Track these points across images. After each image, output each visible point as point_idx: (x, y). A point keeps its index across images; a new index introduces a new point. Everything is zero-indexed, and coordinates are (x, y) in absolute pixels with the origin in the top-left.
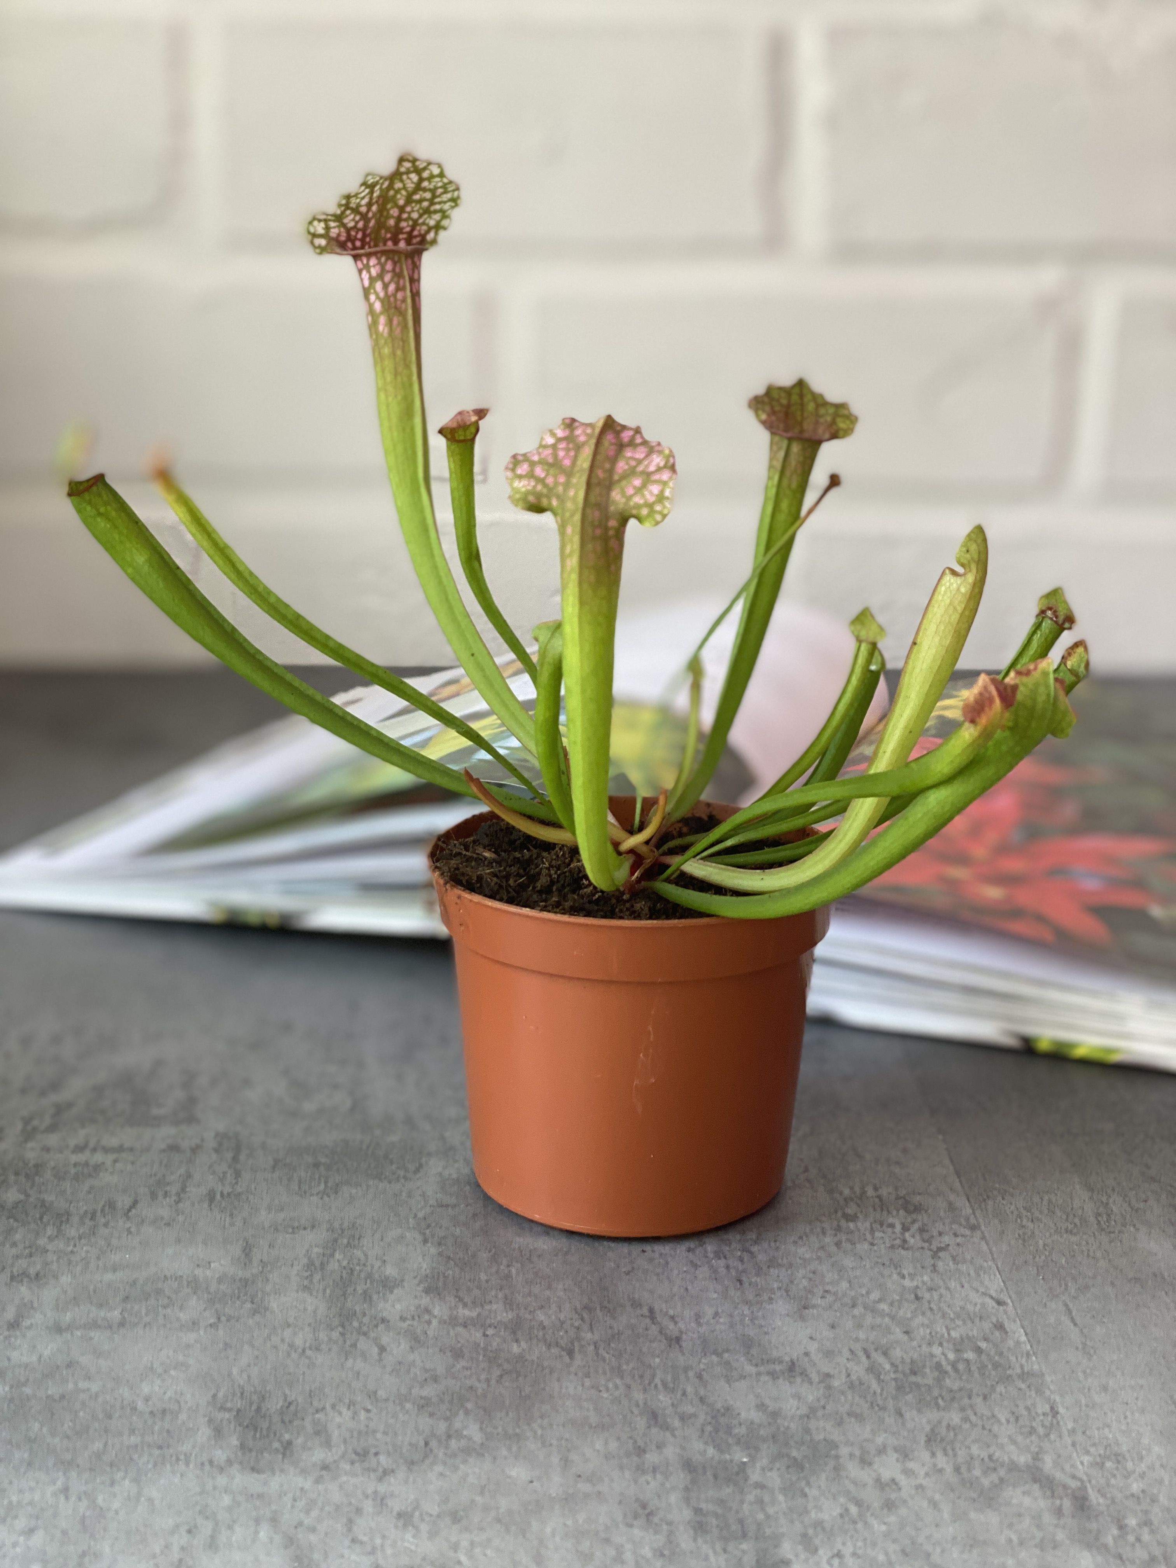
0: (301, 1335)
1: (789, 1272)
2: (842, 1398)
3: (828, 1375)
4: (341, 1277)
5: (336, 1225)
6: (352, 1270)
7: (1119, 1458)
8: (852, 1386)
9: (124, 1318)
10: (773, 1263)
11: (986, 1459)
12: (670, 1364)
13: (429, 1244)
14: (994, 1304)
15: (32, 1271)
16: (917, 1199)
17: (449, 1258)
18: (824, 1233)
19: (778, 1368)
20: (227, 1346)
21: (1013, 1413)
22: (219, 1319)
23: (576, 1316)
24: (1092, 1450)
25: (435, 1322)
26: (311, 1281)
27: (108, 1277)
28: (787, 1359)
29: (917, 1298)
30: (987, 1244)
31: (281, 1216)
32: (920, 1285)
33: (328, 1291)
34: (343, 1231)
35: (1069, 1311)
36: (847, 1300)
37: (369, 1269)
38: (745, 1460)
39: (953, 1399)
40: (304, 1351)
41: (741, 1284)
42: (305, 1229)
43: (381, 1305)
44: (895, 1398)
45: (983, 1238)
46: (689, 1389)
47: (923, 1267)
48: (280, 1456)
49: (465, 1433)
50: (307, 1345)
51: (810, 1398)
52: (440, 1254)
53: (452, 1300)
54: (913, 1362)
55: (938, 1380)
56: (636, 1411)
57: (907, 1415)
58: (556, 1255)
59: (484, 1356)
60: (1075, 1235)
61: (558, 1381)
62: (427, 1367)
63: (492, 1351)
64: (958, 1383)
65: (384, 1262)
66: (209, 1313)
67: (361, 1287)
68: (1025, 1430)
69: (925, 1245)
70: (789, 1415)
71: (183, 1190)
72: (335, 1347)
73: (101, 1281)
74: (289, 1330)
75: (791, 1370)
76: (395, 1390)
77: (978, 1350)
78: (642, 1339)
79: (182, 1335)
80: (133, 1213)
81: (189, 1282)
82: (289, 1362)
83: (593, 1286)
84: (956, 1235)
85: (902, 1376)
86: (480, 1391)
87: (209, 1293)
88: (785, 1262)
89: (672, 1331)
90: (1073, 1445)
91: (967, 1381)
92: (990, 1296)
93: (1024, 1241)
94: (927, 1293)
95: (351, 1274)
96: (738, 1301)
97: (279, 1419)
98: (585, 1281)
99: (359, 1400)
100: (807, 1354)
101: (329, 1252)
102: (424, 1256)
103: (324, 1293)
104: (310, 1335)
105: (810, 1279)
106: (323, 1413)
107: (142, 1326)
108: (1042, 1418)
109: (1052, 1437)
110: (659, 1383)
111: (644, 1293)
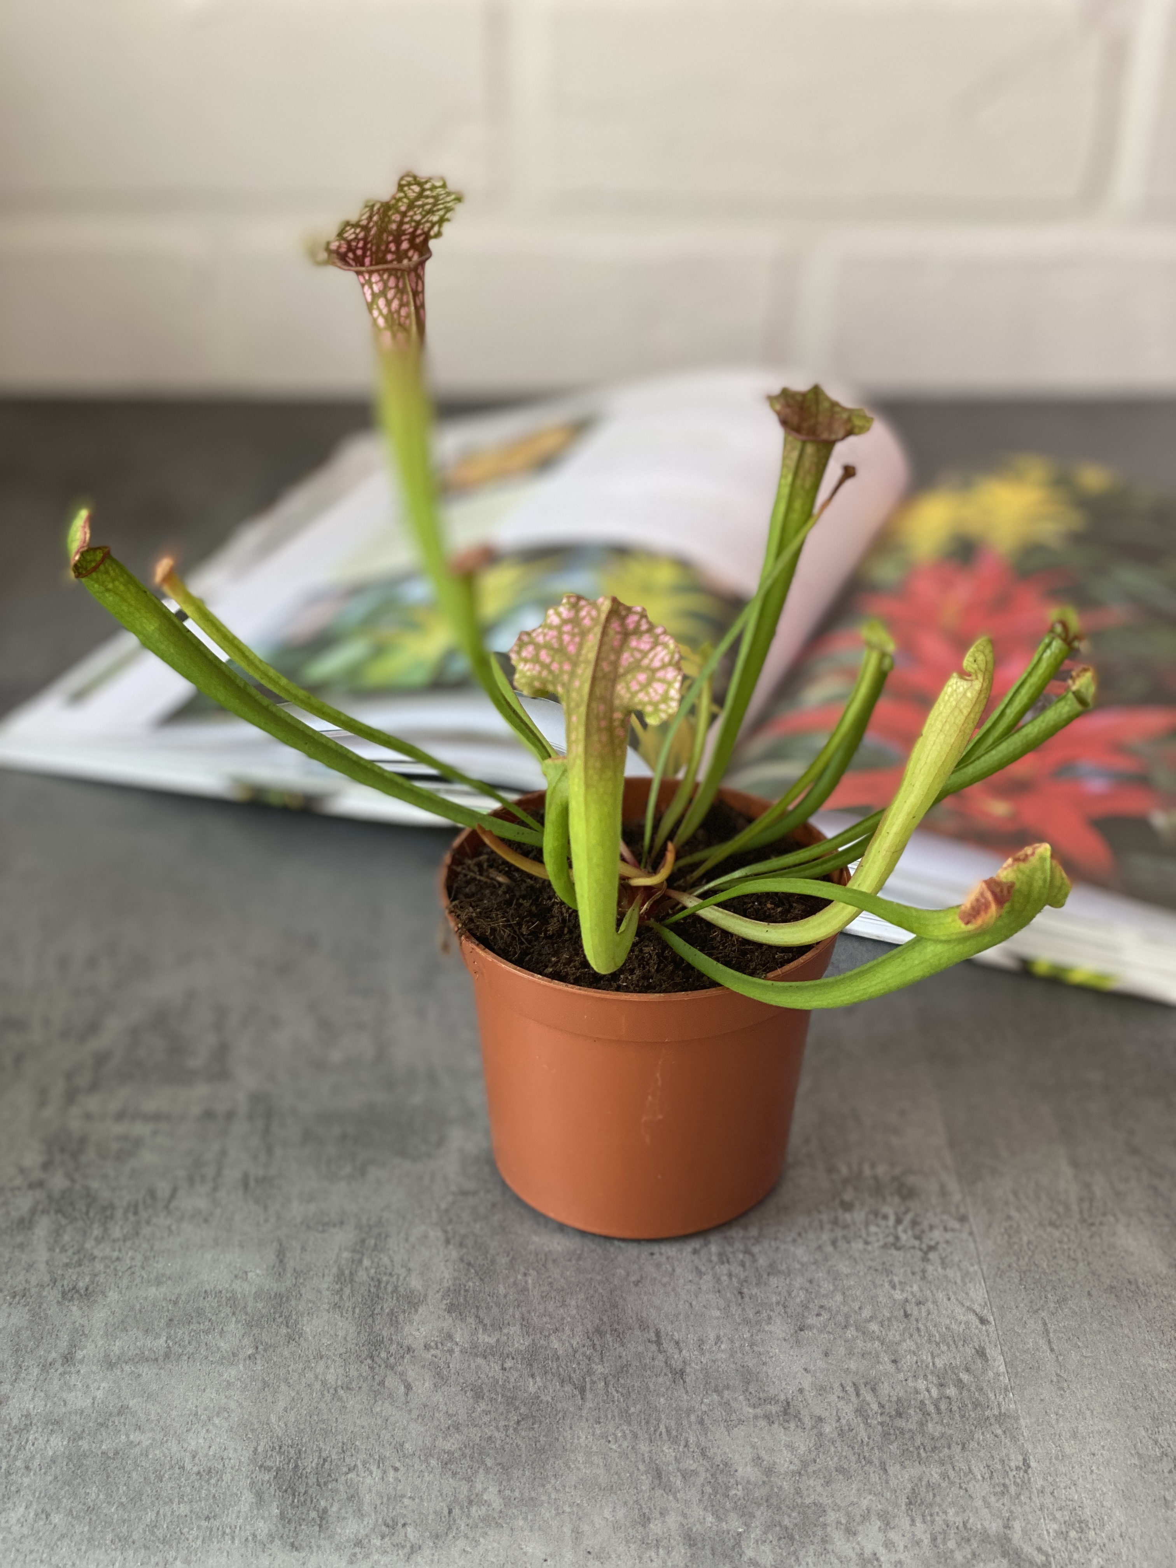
0: (332, 1371)
1: (788, 1281)
2: (833, 1449)
3: (820, 1419)
4: (369, 1291)
5: (364, 1221)
6: (379, 1281)
7: (1082, 1526)
8: (841, 1433)
9: (168, 1347)
10: (772, 1269)
11: (961, 1525)
12: (674, 1405)
13: (451, 1247)
14: (977, 1322)
15: (81, 1285)
16: (911, 1180)
17: (469, 1264)
18: (822, 1228)
19: (773, 1409)
20: (266, 1384)
21: (988, 1467)
22: (257, 1348)
23: (589, 1343)
24: (1058, 1515)
25: (457, 1353)
26: (341, 1299)
27: (153, 1291)
28: (782, 1397)
29: (906, 1315)
30: (975, 1241)
31: (313, 1207)
32: (910, 1297)
33: (357, 1310)
34: (370, 1227)
35: (1047, 1331)
36: (840, 1318)
37: (394, 1279)
38: (740, 1530)
39: (934, 1449)
40: (336, 1390)
41: (742, 1298)
42: (334, 1225)
43: (407, 1329)
44: (880, 1449)
45: (971, 1234)
46: (692, 1440)
47: (913, 1273)
48: (317, 1528)
49: (485, 1497)
50: (339, 1383)
51: (802, 1449)
52: (462, 1259)
53: (471, 1320)
54: (899, 1400)
55: (921, 1424)
56: (642, 1467)
57: (891, 1471)
58: (570, 1260)
59: (502, 1396)
60: (1057, 1227)
61: (571, 1428)
62: (450, 1412)
63: (510, 1389)
64: (939, 1428)
65: (409, 1270)
66: (245, 1341)
67: (389, 1304)
68: (998, 1489)
69: (916, 1243)
70: (782, 1471)
71: (219, 1174)
72: (365, 1385)
73: (146, 1298)
74: (322, 1363)
75: (785, 1413)
76: (420, 1443)
77: (960, 1384)
78: (648, 1372)
79: (222, 1369)
80: (173, 1205)
81: (228, 1299)
82: (322, 1405)
83: (604, 1302)
84: (946, 1229)
85: (888, 1419)
86: (499, 1442)
87: (246, 1314)
88: (784, 1267)
89: (677, 1362)
90: (1041, 1509)
91: (948, 1425)
92: (974, 1311)
93: (1010, 1236)
94: (916, 1308)
95: (378, 1287)
96: (738, 1321)
97: (315, 1480)
98: (597, 1295)
99: (388, 1455)
100: (801, 1391)
101: (357, 1257)
102: (446, 1261)
103: (354, 1312)
104: (341, 1371)
105: (807, 1290)
106: (355, 1472)
107: (186, 1358)
108: (1014, 1473)
109: (1022, 1498)
110: (664, 1431)
111: (651, 1310)
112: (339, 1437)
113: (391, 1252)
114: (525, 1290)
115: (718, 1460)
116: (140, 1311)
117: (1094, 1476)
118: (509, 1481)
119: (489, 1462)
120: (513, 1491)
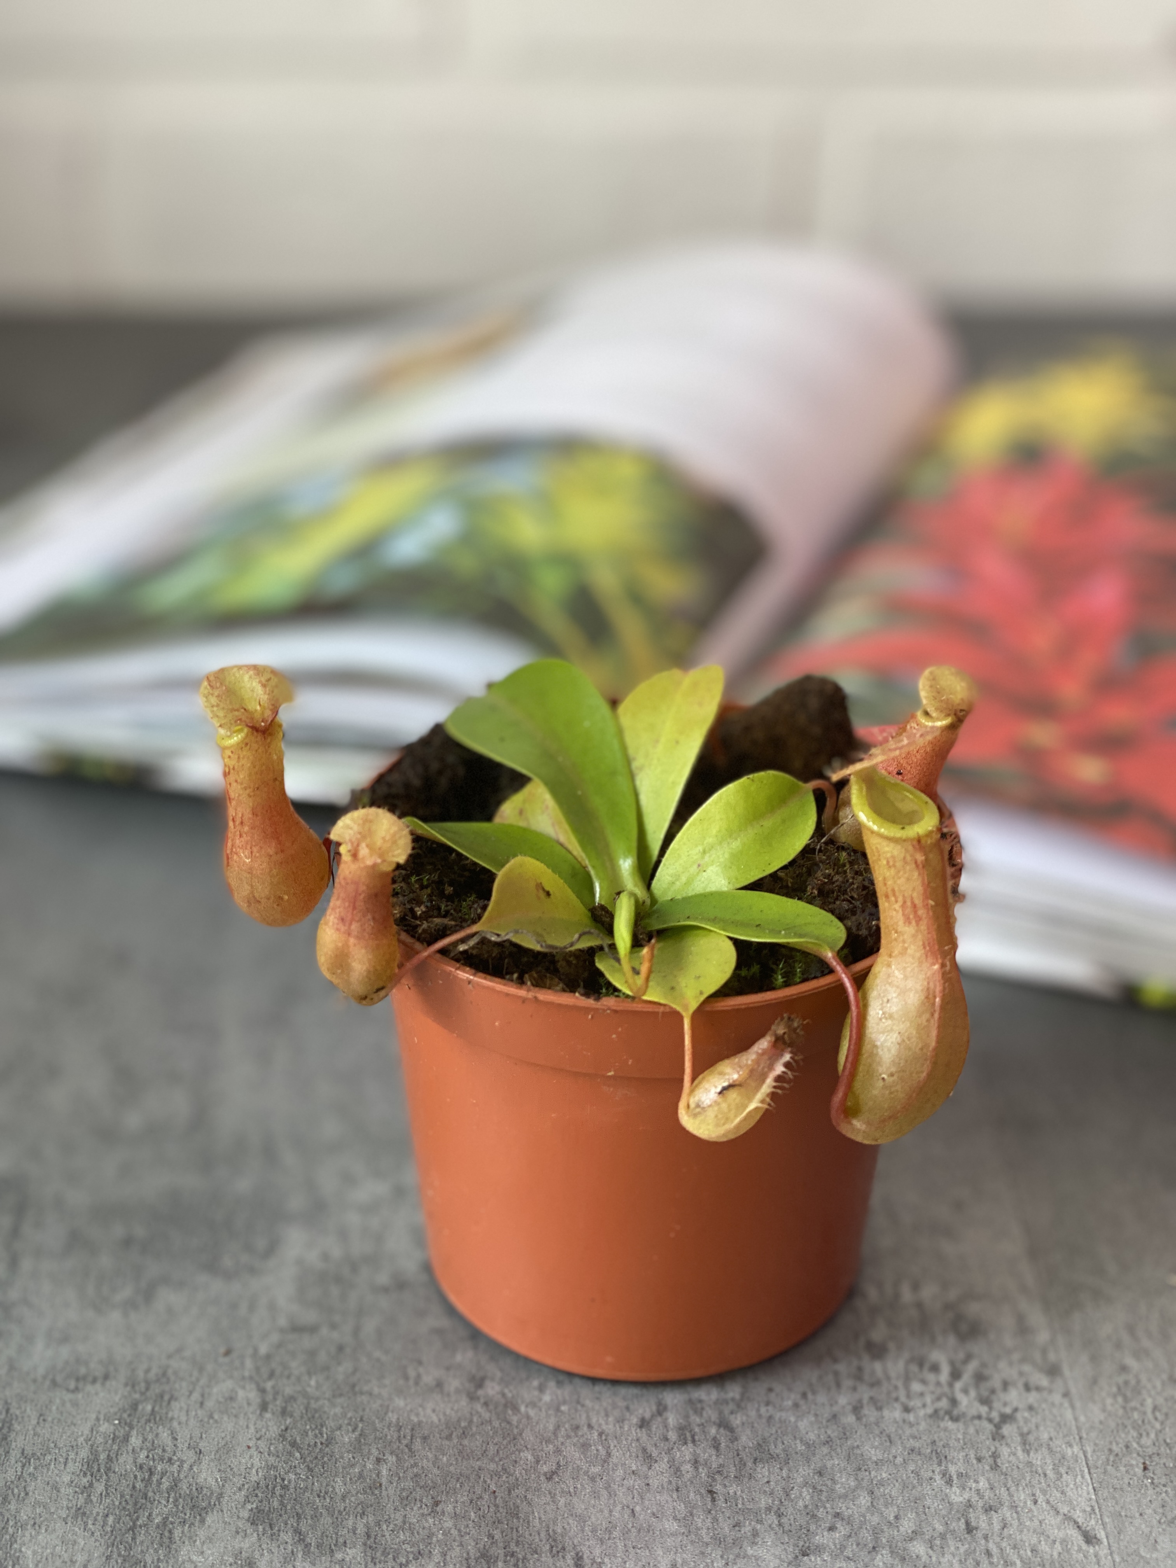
1: (784, 1473)
4: (134, 1487)
5: (140, 1374)
6: (151, 1472)
10: (762, 1453)
13: (268, 1415)
14: (1081, 1541)
16: (973, 1309)
17: (293, 1444)
18: (838, 1385)
26: (88, 1500)
29: (970, 1529)
30: (1073, 1407)
31: (65, 1352)
32: (975, 1499)
33: (111, 1519)
34: (148, 1384)
36: (866, 1536)
37: (175, 1468)
41: (713, 1500)
42: (94, 1381)
43: (184, 1551)
45: (1066, 1394)
47: (979, 1460)
52: (282, 1436)
53: (287, 1537)
58: (449, 1437)
65: (200, 1454)
67: (160, 1510)
69: (984, 1410)
83: (496, 1506)
84: (1027, 1388)
88: (779, 1450)
92: (1076, 1522)
93: (1126, 1400)
94: (983, 1517)
95: (147, 1482)
96: (706, 1539)
98: (486, 1497)
101: (121, 1433)
102: (258, 1439)
103: (105, 1523)
105: (814, 1488)
111: (571, 1521)
113: (175, 1424)
114: (375, 1486)
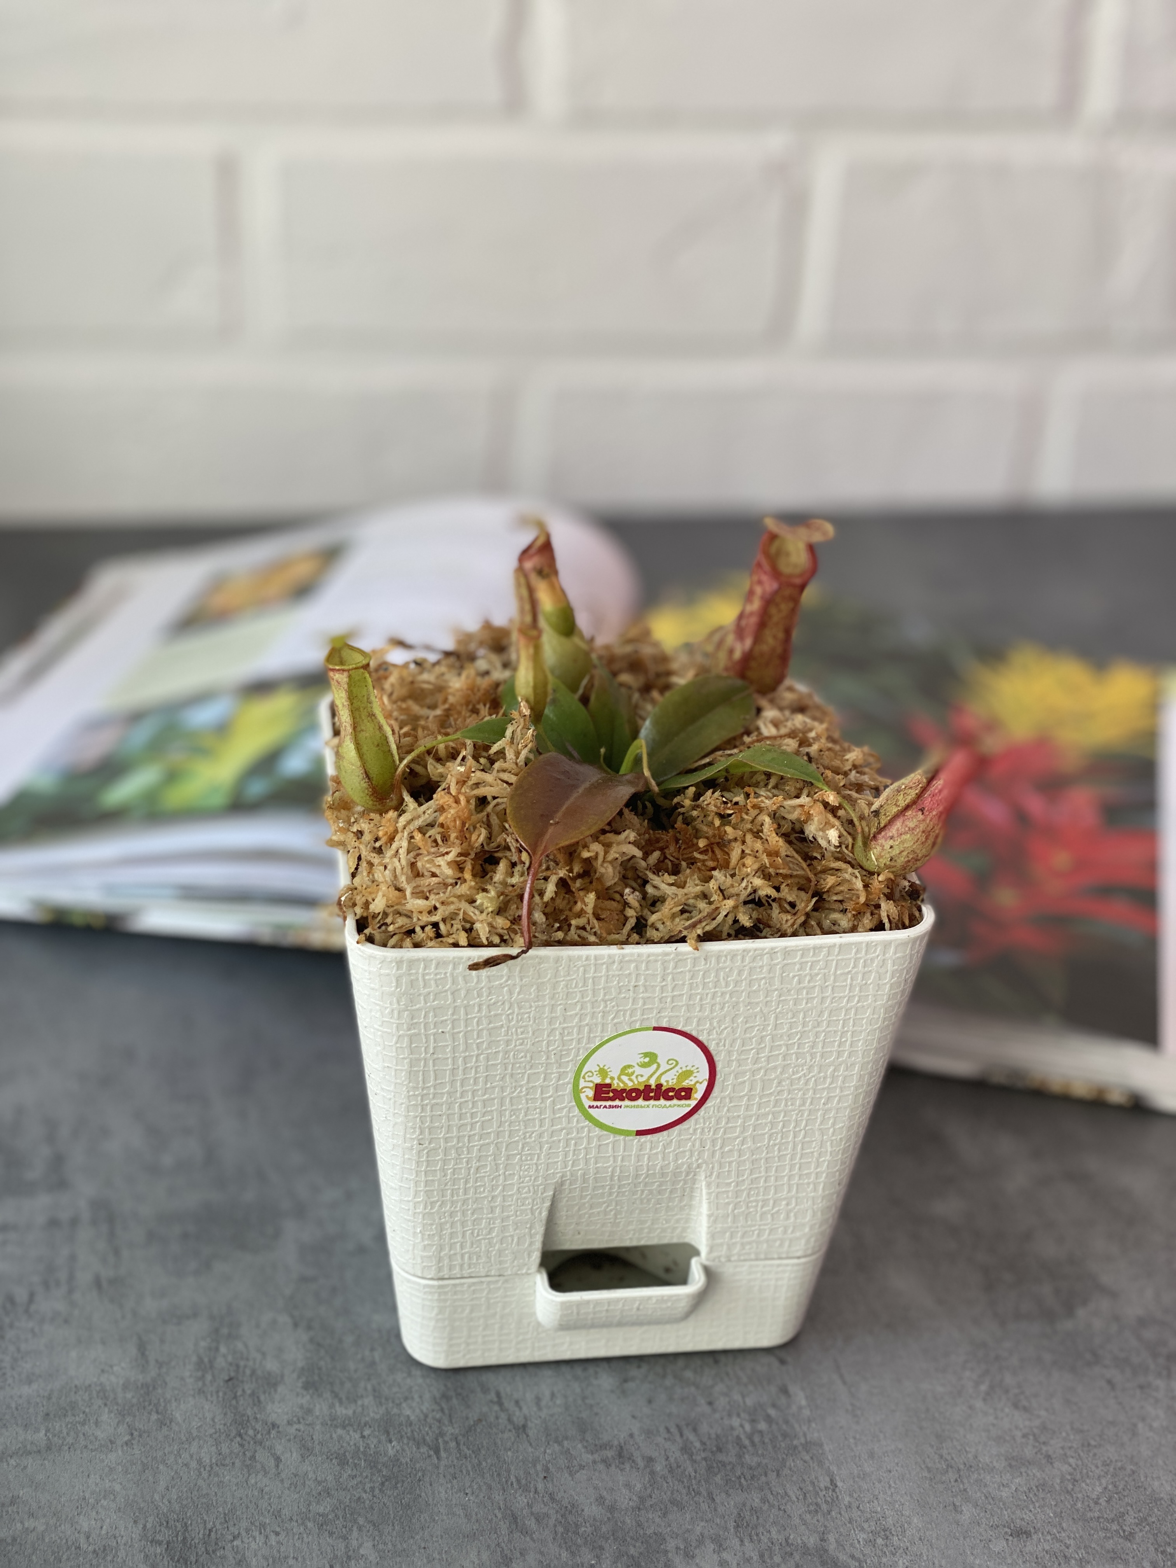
0: (205, 1449)
2: (665, 1484)
3: (650, 1460)
4: (229, 1375)
5: (215, 1312)
6: (238, 1366)
7: (886, 1533)
8: (671, 1471)
9: (49, 1439)
11: (784, 1541)
12: (521, 1458)
13: (300, 1330)
14: (778, 1363)
17: (319, 1345)
19: (609, 1454)
20: (145, 1467)
21: (801, 1489)
22: (132, 1434)
23: (436, 1407)
24: (866, 1526)
25: (318, 1427)
26: (204, 1384)
27: (25, 1389)
28: (616, 1443)
31: (165, 1303)
33: (221, 1394)
34: (222, 1317)
35: (839, 1369)
37: (252, 1363)
38: (593, 1562)
39: (753, 1477)
40: (212, 1468)
42: (188, 1318)
43: (269, 1407)
44: (706, 1481)
46: (540, 1486)
49: (362, 1552)
50: (214, 1461)
51: (639, 1486)
52: (311, 1341)
53: (327, 1395)
54: (718, 1436)
55: (740, 1456)
56: (499, 1514)
57: (718, 1500)
59: (365, 1461)
61: (431, 1485)
62: (319, 1479)
63: (371, 1455)
64: (756, 1459)
65: (264, 1354)
66: (122, 1429)
67: (249, 1386)
68: (812, 1508)
70: (623, 1507)
71: (71, 1278)
72: (237, 1461)
73: (20, 1397)
74: (195, 1444)
75: (620, 1455)
76: (296, 1508)
77: (769, 1419)
78: (494, 1430)
79: (103, 1456)
80: (33, 1308)
81: (98, 1392)
82: (200, 1482)
85: (710, 1455)
86: (368, 1502)
87: (117, 1404)
89: (518, 1418)
90: (850, 1522)
91: (763, 1455)
95: (237, 1371)
97: (203, 1549)
99: (268, 1521)
100: (631, 1436)
101: (214, 1345)
102: (297, 1343)
103: (218, 1397)
104: (214, 1448)
106: (240, 1539)
107: (66, 1448)
108: (824, 1493)
109: (833, 1513)
110: (514, 1480)
112: (221, 1509)
113: (244, 1339)
114: (373, 1364)
115: (565, 1503)
116: (17, 1409)
117: (893, 1490)
118: (381, 1536)
119: (361, 1521)
120: (385, 1544)
